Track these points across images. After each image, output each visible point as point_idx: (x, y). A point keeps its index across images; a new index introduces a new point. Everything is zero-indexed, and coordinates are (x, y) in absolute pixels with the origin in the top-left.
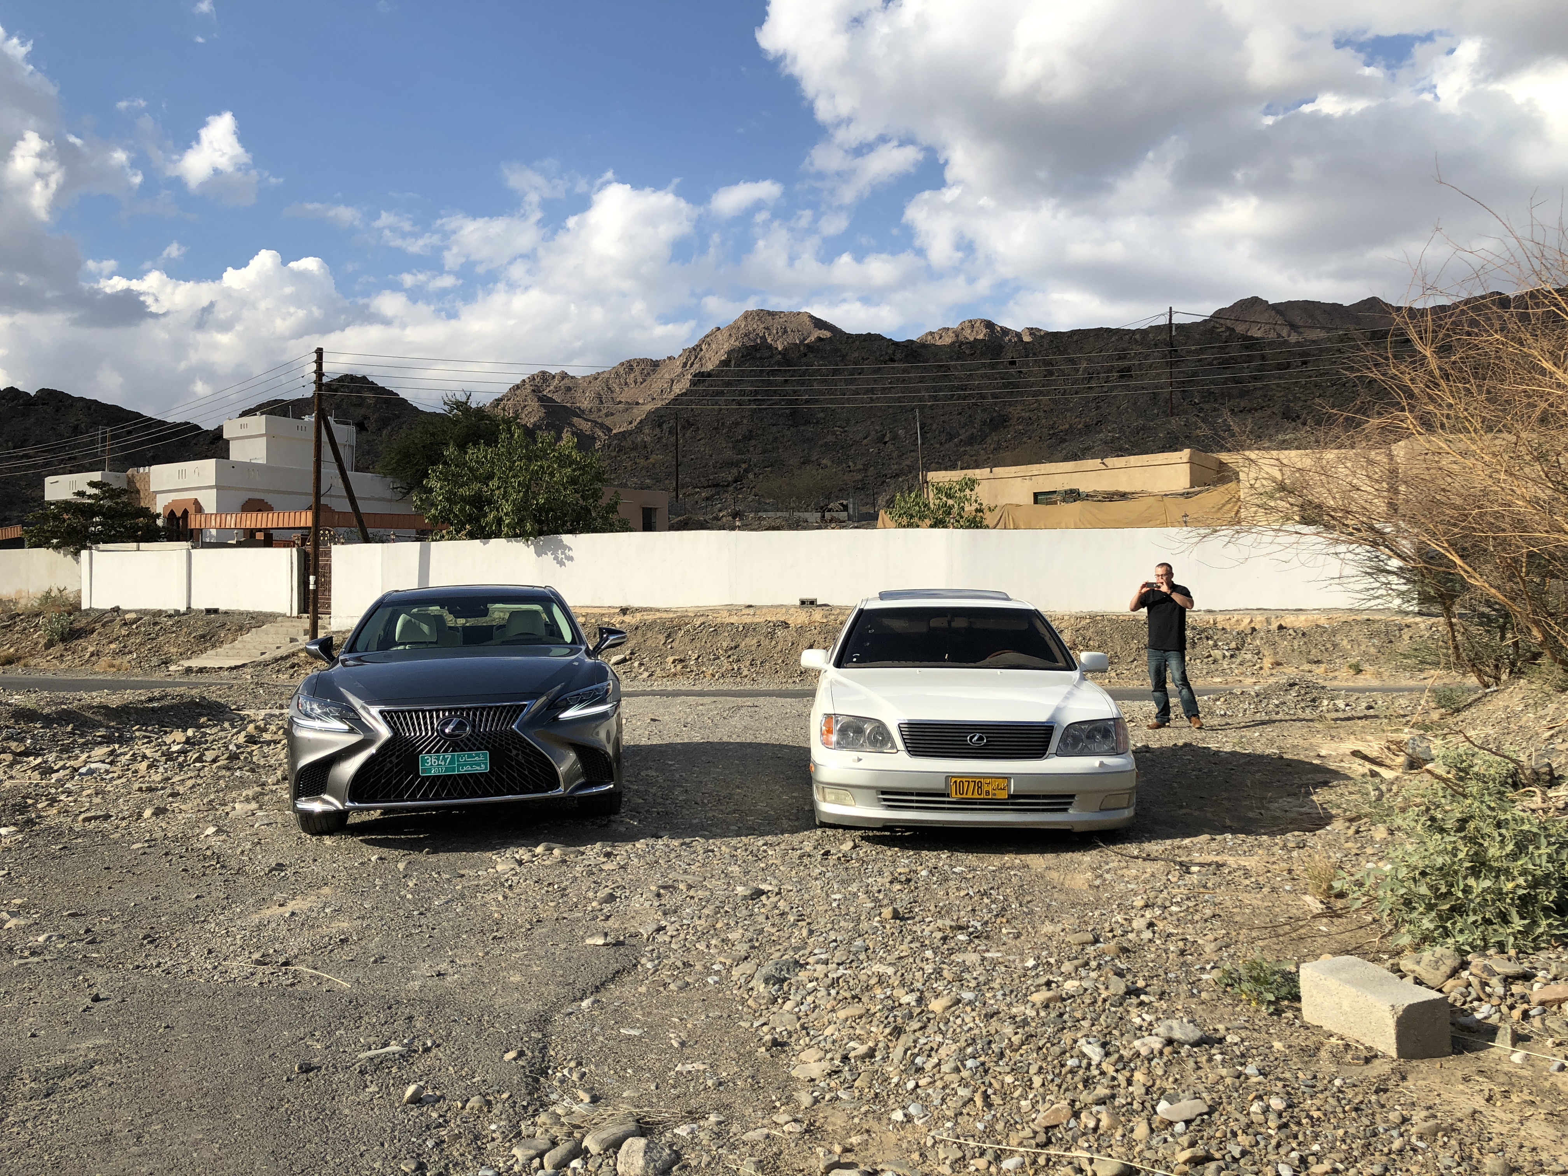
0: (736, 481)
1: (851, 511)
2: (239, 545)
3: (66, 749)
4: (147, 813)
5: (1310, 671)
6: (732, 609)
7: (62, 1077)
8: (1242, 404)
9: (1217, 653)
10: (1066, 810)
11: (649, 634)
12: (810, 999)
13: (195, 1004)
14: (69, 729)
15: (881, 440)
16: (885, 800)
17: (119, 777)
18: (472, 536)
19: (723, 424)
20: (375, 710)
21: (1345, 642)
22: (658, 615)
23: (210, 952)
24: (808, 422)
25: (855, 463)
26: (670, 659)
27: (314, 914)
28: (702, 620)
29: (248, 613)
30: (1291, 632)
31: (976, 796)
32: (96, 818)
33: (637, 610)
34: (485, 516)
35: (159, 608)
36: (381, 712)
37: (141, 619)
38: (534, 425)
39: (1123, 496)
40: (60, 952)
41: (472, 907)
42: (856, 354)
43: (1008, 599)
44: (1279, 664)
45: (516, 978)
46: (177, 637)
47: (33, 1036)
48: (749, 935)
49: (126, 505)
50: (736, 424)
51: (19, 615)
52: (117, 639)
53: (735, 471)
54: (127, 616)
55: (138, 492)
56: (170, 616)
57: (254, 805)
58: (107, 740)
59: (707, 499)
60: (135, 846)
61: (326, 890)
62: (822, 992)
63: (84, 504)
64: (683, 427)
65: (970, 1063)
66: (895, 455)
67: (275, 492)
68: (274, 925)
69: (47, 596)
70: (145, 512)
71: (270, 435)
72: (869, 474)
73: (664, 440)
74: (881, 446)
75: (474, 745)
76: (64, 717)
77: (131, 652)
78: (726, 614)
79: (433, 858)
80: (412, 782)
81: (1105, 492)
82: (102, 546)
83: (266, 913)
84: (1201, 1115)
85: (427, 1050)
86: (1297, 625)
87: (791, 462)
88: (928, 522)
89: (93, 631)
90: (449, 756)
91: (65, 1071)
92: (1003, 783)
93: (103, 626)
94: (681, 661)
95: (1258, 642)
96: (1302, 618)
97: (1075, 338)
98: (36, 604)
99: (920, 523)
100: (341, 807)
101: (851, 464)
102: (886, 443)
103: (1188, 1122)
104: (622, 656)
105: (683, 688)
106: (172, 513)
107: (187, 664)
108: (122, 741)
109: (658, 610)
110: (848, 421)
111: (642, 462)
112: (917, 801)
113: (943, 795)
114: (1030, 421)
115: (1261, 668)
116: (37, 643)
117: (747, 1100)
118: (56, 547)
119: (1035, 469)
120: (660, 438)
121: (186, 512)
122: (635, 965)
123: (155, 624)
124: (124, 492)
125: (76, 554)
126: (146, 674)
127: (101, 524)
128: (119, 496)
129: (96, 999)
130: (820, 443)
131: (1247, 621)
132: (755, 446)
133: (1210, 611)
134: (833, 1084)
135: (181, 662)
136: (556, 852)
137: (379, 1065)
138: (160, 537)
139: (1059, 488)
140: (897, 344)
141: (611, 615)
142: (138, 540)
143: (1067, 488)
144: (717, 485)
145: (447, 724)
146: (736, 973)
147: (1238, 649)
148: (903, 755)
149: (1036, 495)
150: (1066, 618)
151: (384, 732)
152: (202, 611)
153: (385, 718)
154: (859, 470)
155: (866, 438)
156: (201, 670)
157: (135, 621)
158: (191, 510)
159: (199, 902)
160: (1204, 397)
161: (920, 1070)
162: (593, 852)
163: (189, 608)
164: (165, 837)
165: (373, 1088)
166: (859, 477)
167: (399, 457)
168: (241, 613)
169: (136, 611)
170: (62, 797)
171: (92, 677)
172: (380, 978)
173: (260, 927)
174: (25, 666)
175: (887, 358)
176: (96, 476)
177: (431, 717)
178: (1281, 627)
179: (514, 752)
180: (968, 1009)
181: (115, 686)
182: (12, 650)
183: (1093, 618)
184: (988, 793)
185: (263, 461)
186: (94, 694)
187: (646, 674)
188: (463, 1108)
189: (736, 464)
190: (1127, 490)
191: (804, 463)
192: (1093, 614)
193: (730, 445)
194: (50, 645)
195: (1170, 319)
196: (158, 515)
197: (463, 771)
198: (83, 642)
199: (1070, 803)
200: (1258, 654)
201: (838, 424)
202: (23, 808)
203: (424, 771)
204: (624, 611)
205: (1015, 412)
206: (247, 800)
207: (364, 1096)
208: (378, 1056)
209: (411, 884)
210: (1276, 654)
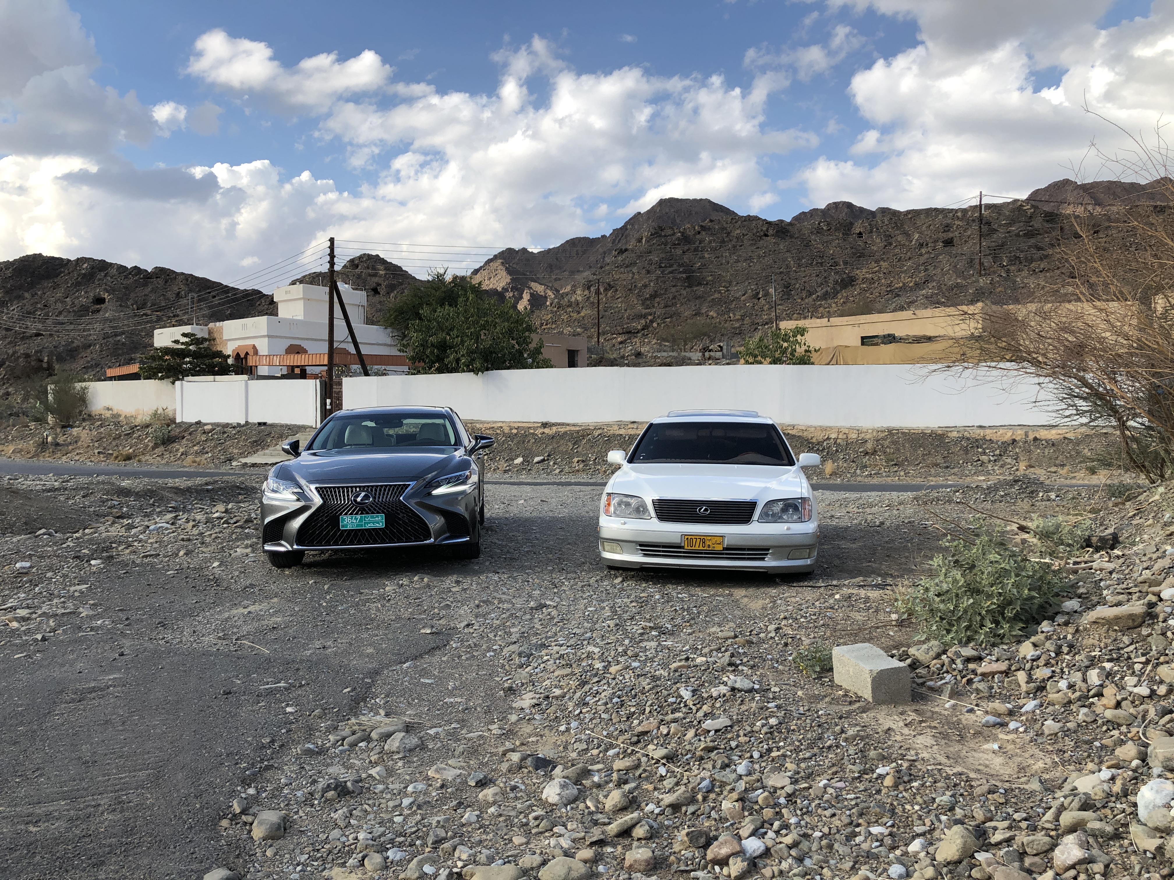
0: (643, 329)
1: (725, 351)
2: (283, 377)
3: (147, 515)
4: (181, 553)
5: (1055, 472)
6: (621, 424)
7: (90, 693)
8: (1042, 266)
9: (984, 458)
10: (763, 559)
11: (562, 442)
12: (542, 665)
13: (176, 659)
14: (151, 501)
15: (756, 296)
16: (642, 550)
17: (173, 532)
18: (440, 371)
19: (635, 286)
20: (313, 487)
21: (1086, 451)
22: (568, 428)
23: (194, 632)
24: (700, 284)
25: (734, 315)
26: (576, 460)
27: (262, 613)
28: (599, 432)
29: (287, 425)
30: (1044, 442)
31: (701, 548)
32: (151, 556)
33: (554, 425)
34: (448, 357)
35: (227, 421)
36: (316, 488)
37: (214, 429)
38: (503, 288)
39: (929, 339)
40: (108, 630)
41: (361, 611)
42: (738, 231)
43: (757, 416)
44: (1031, 466)
45: (370, 650)
46: (238, 442)
47: (80, 672)
48: (523, 630)
49: (206, 349)
50: (645, 286)
51: (136, 426)
52: (198, 443)
53: (643, 321)
54: (206, 427)
55: (214, 339)
56: (234, 427)
57: (249, 550)
58: (175, 509)
59: (621, 343)
60: (169, 573)
61: (275, 600)
62: (552, 662)
63: (178, 349)
64: (606, 290)
65: (615, 700)
66: (765, 308)
67: (307, 339)
68: (236, 618)
69: (155, 414)
70: (219, 354)
71: (306, 299)
72: (745, 322)
73: (591, 299)
74: (756, 301)
75: (375, 510)
76: (149, 493)
77: (207, 453)
78: (616, 428)
79: (348, 583)
80: (335, 534)
81: (914, 336)
82: (190, 378)
83: (234, 612)
84: (726, 727)
85: (301, 686)
86: (1049, 437)
87: (686, 314)
88: (768, 360)
89: (183, 437)
90: (359, 517)
91: (93, 690)
92: (719, 540)
93: (190, 434)
94: (583, 461)
95: (1017, 450)
96: (1054, 431)
97: (910, 216)
98: (148, 419)
99: (763, 360)
100: (290, 549)
101: (731, 315)
102: (759, 299)
103: (717, 731)
104: (542, 458)
105: (582, 481)
106: (238, 354)
107: (244, 460)
108: (185, 510)
109: (568, 425)
110: (730, 283)
111: (575, 315)
112: (663, 551)
113: (680, 547)
114: (872, 281)
115: (1017, 470)
116: (148, 446)
117: (478, 718)
118: (161, 379)
119: (863, 318)
120: (589, 298)
121: (247, 354)
122: (445, 645)
123: (224, 433)
124: (204, 340)
125: (173, 383)
126: (216, 468)
127: (190, 362)
128: (202, 343)
129: (122, 654)
130: (709, 299)
131: (1009, 434)
132: (659, 303)
133: (981, 427)
134: (534, 711)
135: (240, 460)
136: (426, 580)
137: (270, 692)
138: (230, 371)
139: (881, 333)
140: (769, 223)
141: (535, 428)
142: (215, 374)
143: (886, 333)
144: (630, 332)
145: (357, 496)
146: (505, 650)
147: (1000, 455)
148: (655, 520)
149: (863, 338)
150: (870, 431)
151: (317, 500)
152: (255, 424)
153: (318, 492)
154: (738, 320)
155: (744, 295)
156: (254, 465)
157: (211, 431)
158: (251, 352)
159: (197, 605)
160: (1012, 261)
161: (586, 704)
162: (449, 581)
163: (247, 422)
164: (188, 568)
165: (263, 704)
166: (737, 325)
167: (396, 314)
168: (282, 426)
169: (212, 424)
170: (136, 544)
171: (182, 469)
172: (289, 649)
173: (227, 620)
174: (139, 461)
175: (762, 234)
176: (187, 329)
177: (348, 492)
178: (1035, 439)
179: (402, 515)
180: (631, 672)
181: (190, 475)
182: (131, 451)
183: (890, 432)
184: (709, 546)
185: (301, 317)
186: (177, 480)
187: (557, 471)
188: (310, 715)
189: (644, 316)
190: (932, 334)
191: (696, 315)
192: (890, 428)
193: (640, 302)
194: (156, 446)
195: (981, 201)
196: (229, 356)
197: (368, 526)
198: (176, 445)
199: (767, 554)
200: (1016, 459)
201: (723, 284)
202: (109, 549)
203: (343, 526)
204: (545, 425)
205: (862, 273)
206: (246, 547)
207: (256, 708)
208: (271, 688)
209: (328, 597)
210: (1030, 459)
